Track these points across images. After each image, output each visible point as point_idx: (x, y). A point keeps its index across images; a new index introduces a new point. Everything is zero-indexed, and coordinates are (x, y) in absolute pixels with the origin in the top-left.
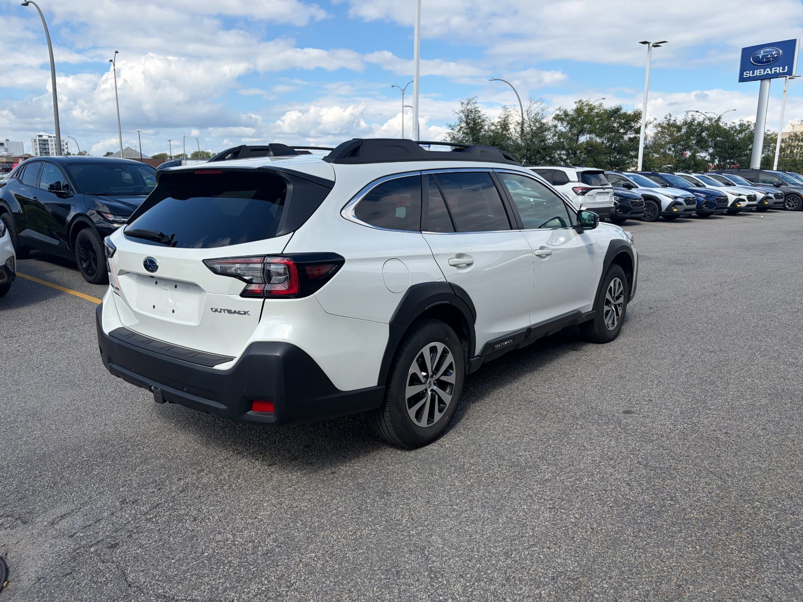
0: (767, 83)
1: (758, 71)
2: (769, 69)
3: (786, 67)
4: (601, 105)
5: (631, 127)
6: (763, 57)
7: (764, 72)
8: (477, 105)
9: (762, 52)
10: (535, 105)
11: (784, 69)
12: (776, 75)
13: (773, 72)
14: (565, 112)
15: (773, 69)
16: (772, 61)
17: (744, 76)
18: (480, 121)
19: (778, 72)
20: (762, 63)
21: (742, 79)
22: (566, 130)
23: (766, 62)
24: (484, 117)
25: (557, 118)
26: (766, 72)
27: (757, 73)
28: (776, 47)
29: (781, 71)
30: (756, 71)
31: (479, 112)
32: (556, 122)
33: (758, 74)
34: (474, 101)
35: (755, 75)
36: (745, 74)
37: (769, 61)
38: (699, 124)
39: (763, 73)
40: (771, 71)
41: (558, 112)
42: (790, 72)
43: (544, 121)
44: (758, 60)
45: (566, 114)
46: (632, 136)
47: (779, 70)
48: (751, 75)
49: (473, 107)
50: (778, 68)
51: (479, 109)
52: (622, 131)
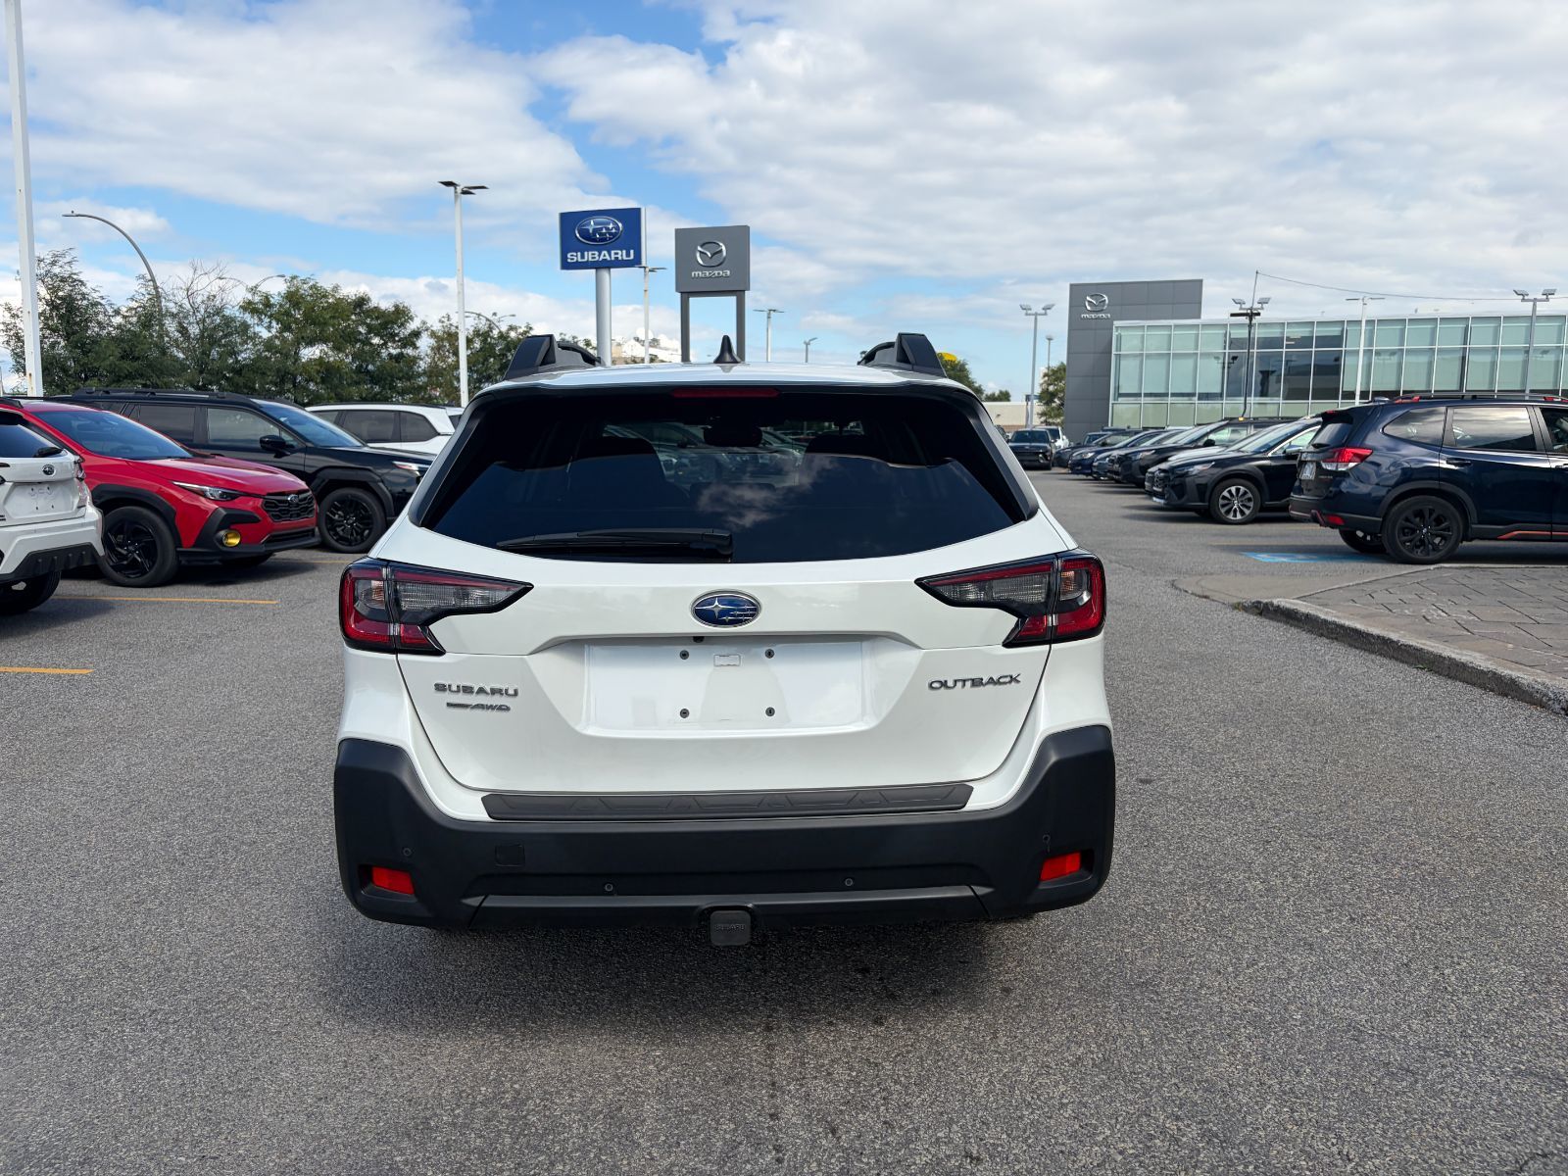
0: (604, 273)
1: (590, 253)
2: (606, 252)
3: (632, 252)
4: (336, 288)
5: (393, 336)
6: (595, 230)
7: (599, 256)
8: (75, 268)
9: (592, 223)
10: (205, 280)
11: (628, 255)
12: (619, 264)
13: (613, 259)
14: (267, 297)
15: (613, 252)
16: (610, 239)
17: (569, 261)
18: (85, 302)
19: (620, 258)
20: (595, 240)
21: (566, 265)
22: (270, 335)
23: (601, 240)
24: (95, 295)
25: (248, 307)
26: (602, 257)
27: (589, 256)
28: (614, 217)
29: (625, 258)
30: (586, 253)
31: (82, 283)
32: (248, 317)
33: (590, 259)
34: (68, 259)
35: (586, 260)
36: (569, 256)
37: (605, 240)
38: (502, 336)
39: (597, 258)
40: (610, 255)
41: (249, 296)
42: (637, 262)
43: (227, 312)
44: (585, 234)
45: (267, 304)
46: (394, 352)
47: (622, 255)
48: (580, 260)
49: (66, 271)
50: (620, 252)
51: (82, 277)
52: (376, 341)
